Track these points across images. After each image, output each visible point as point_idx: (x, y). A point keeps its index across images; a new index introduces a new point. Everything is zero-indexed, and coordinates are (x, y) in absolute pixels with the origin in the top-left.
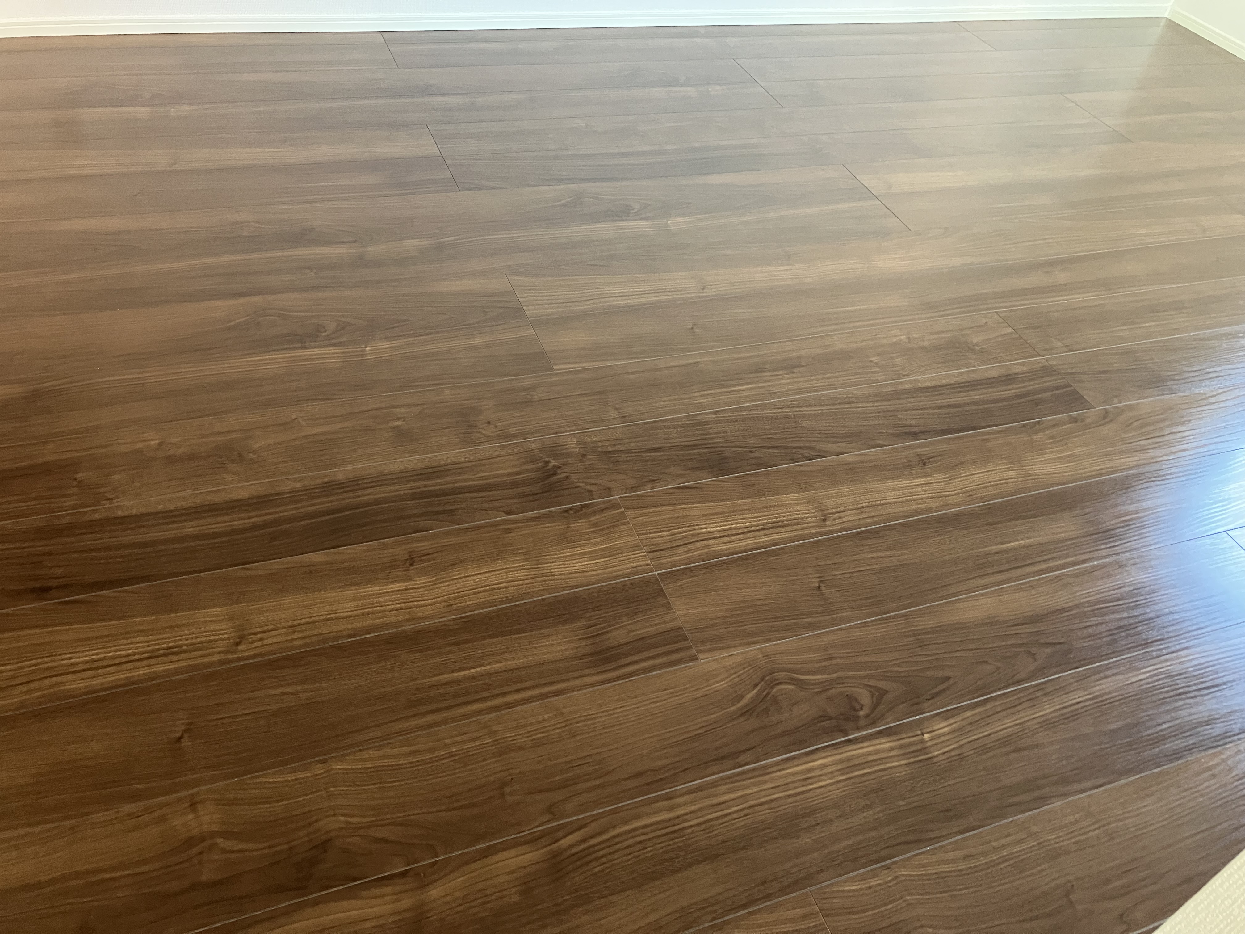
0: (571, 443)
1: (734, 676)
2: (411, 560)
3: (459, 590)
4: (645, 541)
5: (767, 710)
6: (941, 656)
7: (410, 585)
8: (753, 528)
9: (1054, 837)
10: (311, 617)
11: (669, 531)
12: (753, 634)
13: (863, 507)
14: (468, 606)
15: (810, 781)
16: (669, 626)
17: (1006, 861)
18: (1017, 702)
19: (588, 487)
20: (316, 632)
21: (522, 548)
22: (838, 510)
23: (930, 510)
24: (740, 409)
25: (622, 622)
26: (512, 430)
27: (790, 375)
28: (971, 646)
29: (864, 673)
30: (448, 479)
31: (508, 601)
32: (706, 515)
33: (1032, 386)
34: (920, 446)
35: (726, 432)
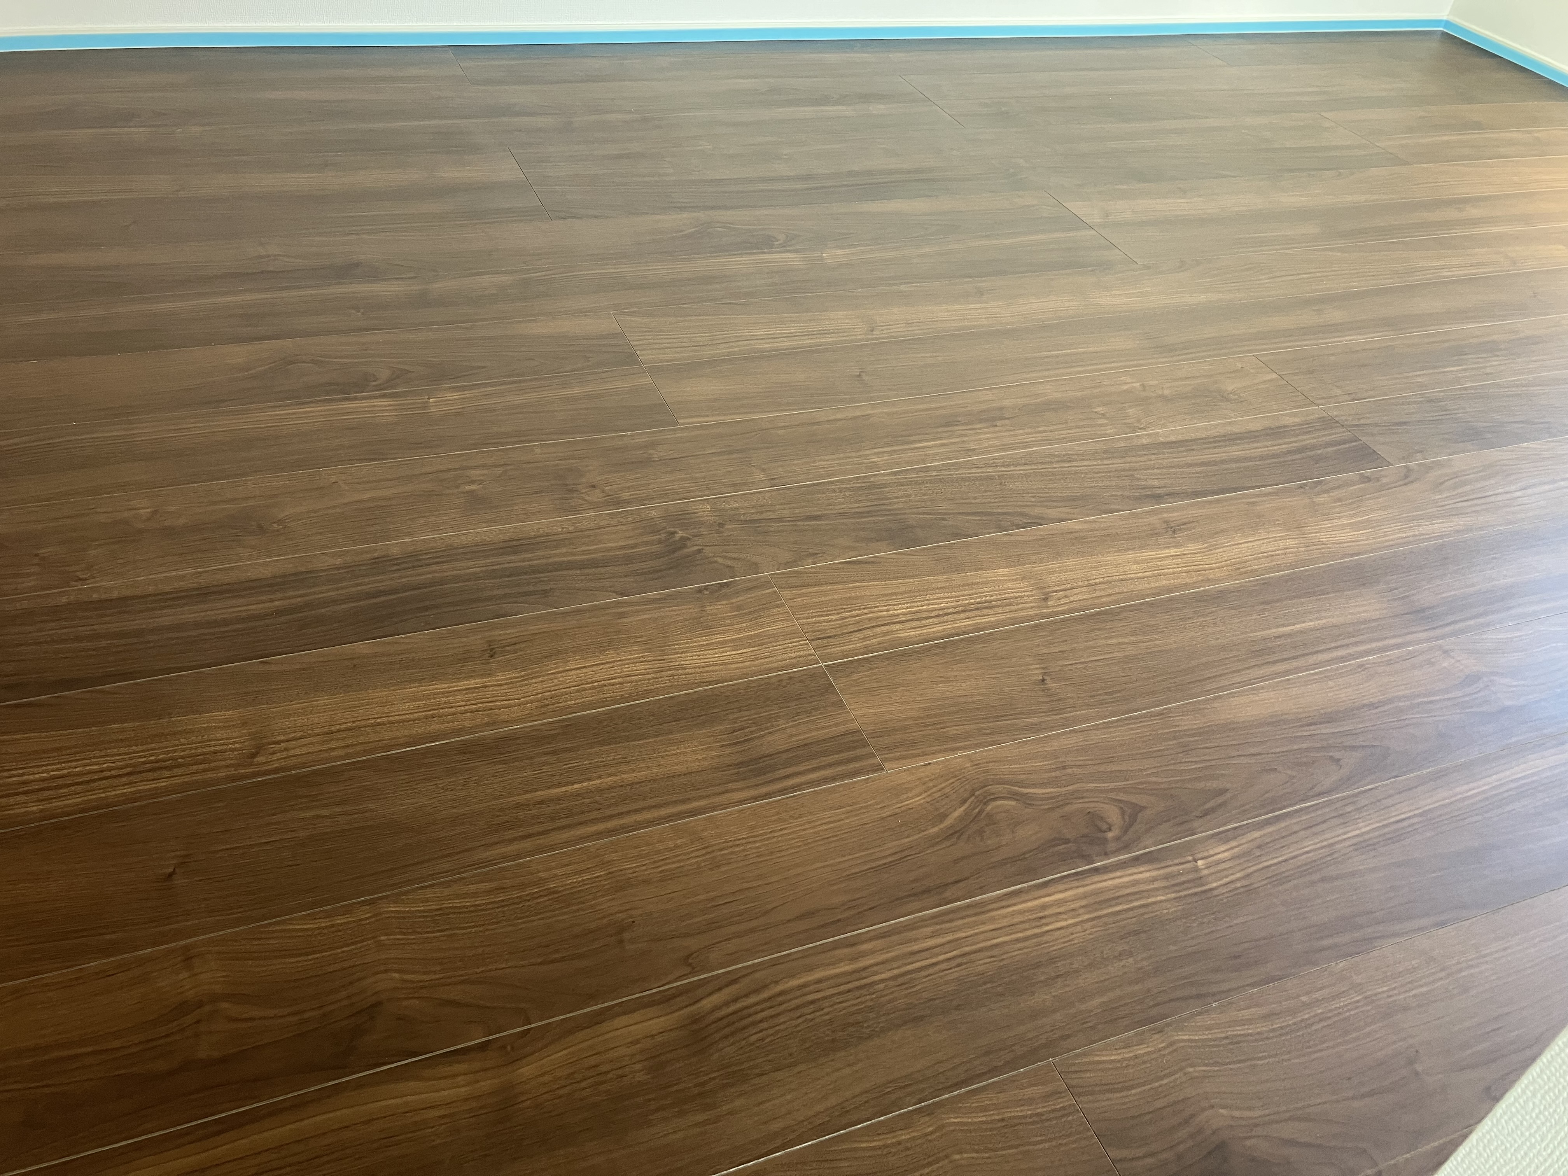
0: (704, 511)
1: (934, 790)
2: (491, 651)
3: (556, 688)
4: (806, 627)
5: (980, 832)
6: (1213, 763)
7: (489, 681)
8: (951, 610)
9: (1385, 989)
10: (354, 722)
11: (838, 614)
12: (955, 738)
13: (1096, 584)
14: (569, 707)
15: (1044, 921)
16: (842, 729)
17: (1321, 1020)
18: (1320, 820)
19: (729, 563)
20: (362, 739)
21: (642, 636)
22: (1064, 587)
23: (1186, 586)
24: (927, 469)
25: (779, 725)
26: (625, 495)
27: (991, 429)
28: (1252, 751)
29: (1112, 785)
30: (540, 553)
31: (623, 699)
32: (887, 595)
33: (1308, 440)
34: (1166, 510)
35: (910, 496)
